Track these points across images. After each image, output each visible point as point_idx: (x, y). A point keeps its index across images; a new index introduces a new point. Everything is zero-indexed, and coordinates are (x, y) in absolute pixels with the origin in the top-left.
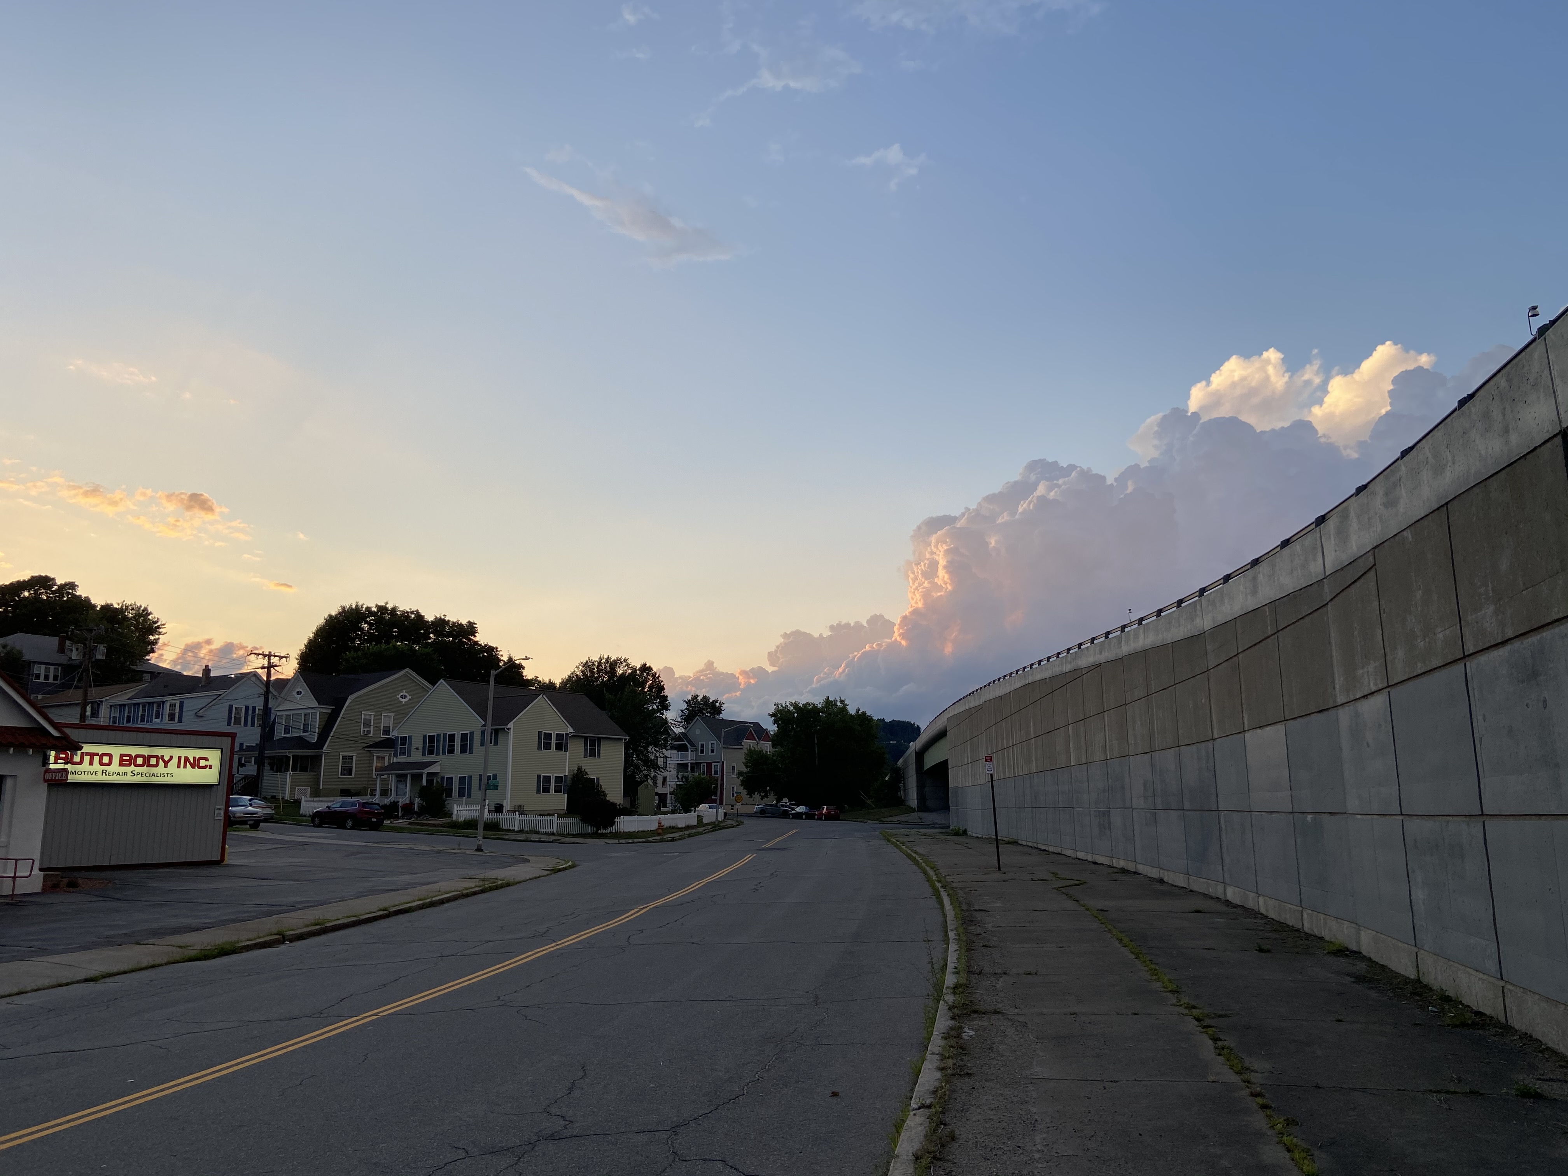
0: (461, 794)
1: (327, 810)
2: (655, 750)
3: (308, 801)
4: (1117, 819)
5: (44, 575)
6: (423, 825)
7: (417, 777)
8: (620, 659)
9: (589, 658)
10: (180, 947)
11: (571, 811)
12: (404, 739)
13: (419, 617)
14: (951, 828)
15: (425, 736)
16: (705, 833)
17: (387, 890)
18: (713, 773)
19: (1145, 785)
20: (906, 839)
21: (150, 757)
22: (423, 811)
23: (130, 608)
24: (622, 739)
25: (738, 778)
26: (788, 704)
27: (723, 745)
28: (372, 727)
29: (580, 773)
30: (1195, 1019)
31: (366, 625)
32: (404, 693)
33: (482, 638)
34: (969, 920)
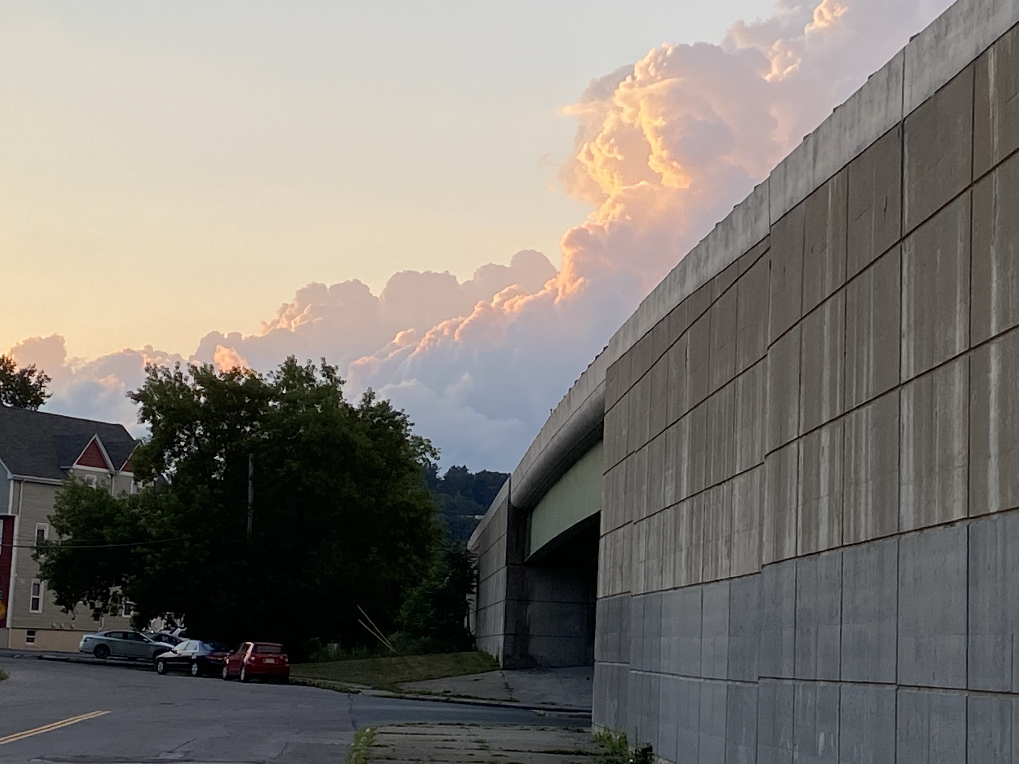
14: (596, 730)
27: (13, 473)
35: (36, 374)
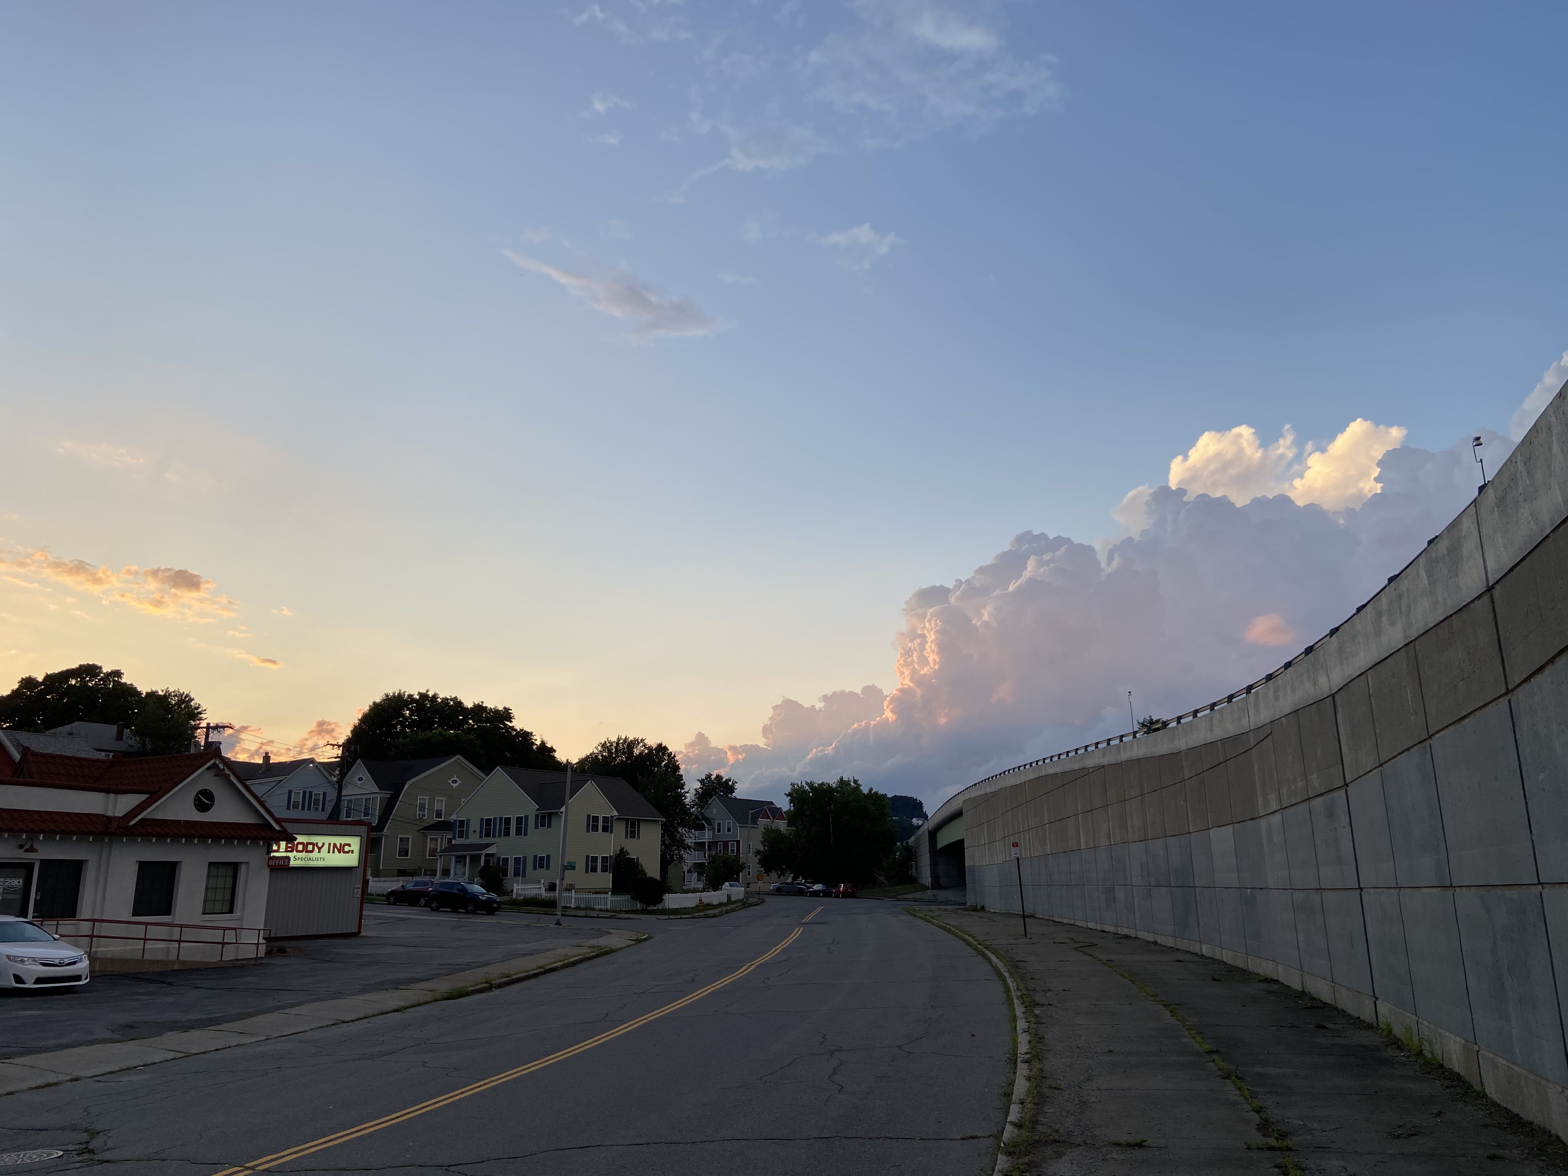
0: (516, 874)
1: (402, 889)
2: (685, 831)
4: (1120, 894)
5: (91, 663)
7: (475, 859)
8: (637, 740)
9: (608, 739)
10: (429, 991)
11: (616, 889)
12: (462, 822)
13: (459, 704)
14: (968, 904)
15: (482, 820)
16: (738, 910)
18: (730, 851)
19: (1141, 866)
20: (931, 914)
21: (309, 844)
23: (173, 694)
24: (659, 821)
25: (756, 856)
26: (804, 784)
27: (739, 824)
28: (426, 810)
29: (622, 853)
30: (1163, 1005)
31: (408, 712)
32: (455, 778)
33: (518, 723)
34: (1015, 966)
35: (732, 781)
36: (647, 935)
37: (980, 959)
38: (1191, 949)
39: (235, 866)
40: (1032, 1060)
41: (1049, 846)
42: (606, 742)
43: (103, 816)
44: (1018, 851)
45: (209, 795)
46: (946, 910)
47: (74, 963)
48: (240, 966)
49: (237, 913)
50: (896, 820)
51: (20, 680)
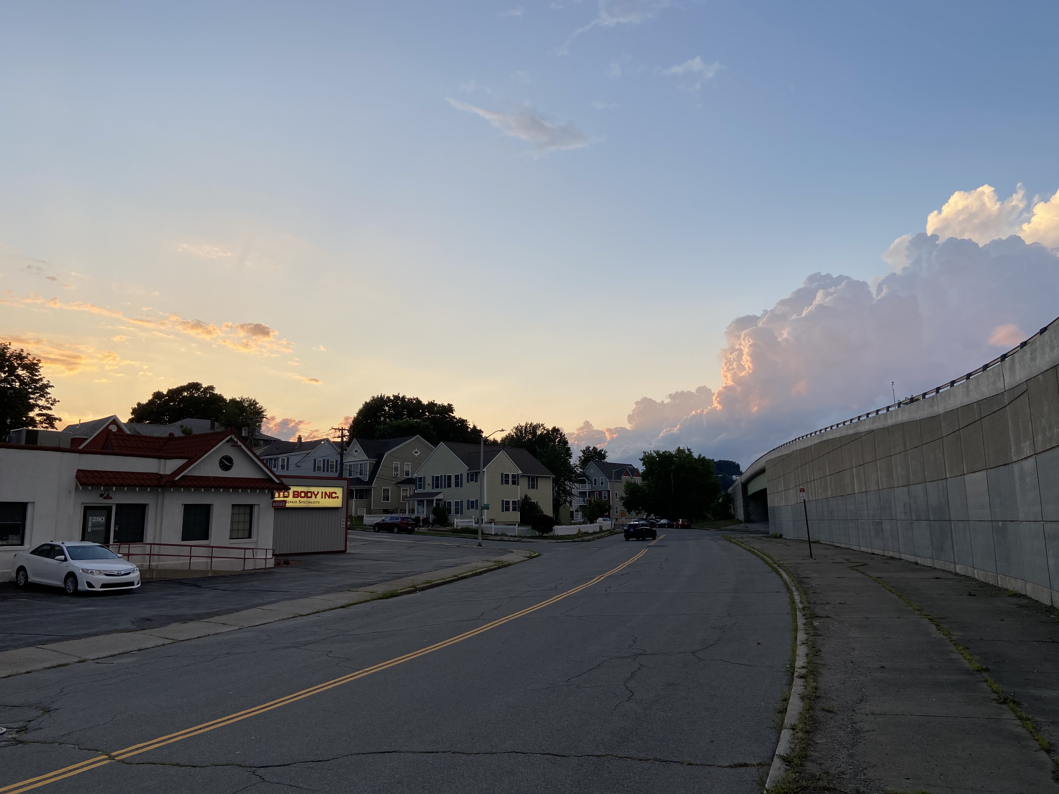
0: (457, 512)
2: (570, 484)
3: (367, 517)
4: (887, 526)
5: (195, 382)
6: (436, 531)
7: (430, 502)
8: (539, 424)
9: (519, 424)
10: (371, 592)
11: (523, 522)
12: (420, 478)
13: (419, 402)
14: (770, 533)
15: (433, 477)
16: (606, 536)
17: (448, 566)
18: (603, 498)
19: (905, 505)
20: (742, 540)
21: (308, 492)
22: (435, 522)
23: (246, 400)
24: (550, 477)
25: (621, 501)
26: (652, 452)
27: (609, 479)
28: (399, 471)
29: (526, 498)
30: (929, 619)
31: (387, 408)
32: (416, 450)
33: (457, 414)
34: (800, 582)
35: (604, 451)
36: (537, 554)
37: (774, 574)
38: (947, 568)
39: (251, 507)
40: (807, 676)
41: (830, 492)
42: (518, 426)
43: (157, 474)
44: (804, 495)
45: (229, 459)
46: (753, 537)
47: (128, 574)
48: (255, 574)
49: (254, 538)
50: (721, 476)
51: (153, 393)
